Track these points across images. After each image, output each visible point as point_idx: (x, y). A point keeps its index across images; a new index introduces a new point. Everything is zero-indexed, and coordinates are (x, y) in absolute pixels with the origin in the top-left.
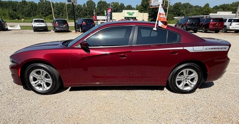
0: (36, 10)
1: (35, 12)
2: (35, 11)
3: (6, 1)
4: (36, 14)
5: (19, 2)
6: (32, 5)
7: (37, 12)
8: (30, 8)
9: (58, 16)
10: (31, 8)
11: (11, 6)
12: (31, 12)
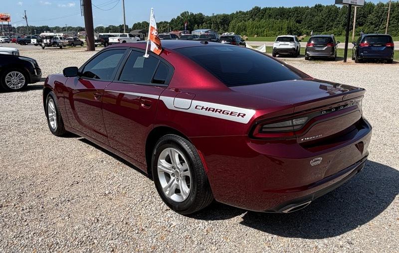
0: (335, 18)
1: (331, 24)
2: (333, 21)
3: (290, 8)
4: (332, 26)
5: (310, 7)
6: (329, 12)
7: (335, 23)
8: (324, 16)
9: (375, 29)
10: (326, 17)
11: (296, 15)
12: (324, 23)
